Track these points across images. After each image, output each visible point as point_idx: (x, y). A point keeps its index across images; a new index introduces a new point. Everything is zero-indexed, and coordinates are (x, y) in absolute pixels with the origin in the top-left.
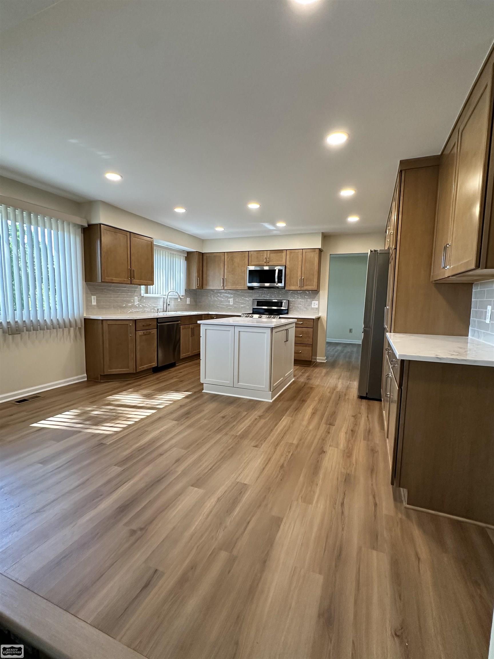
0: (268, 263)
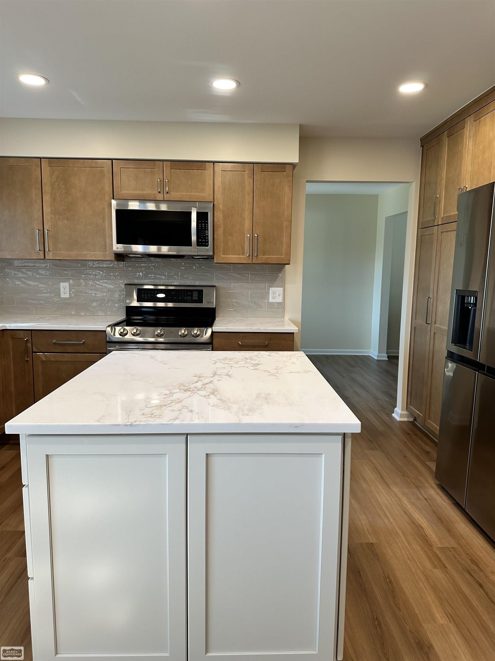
0: (168, 193)
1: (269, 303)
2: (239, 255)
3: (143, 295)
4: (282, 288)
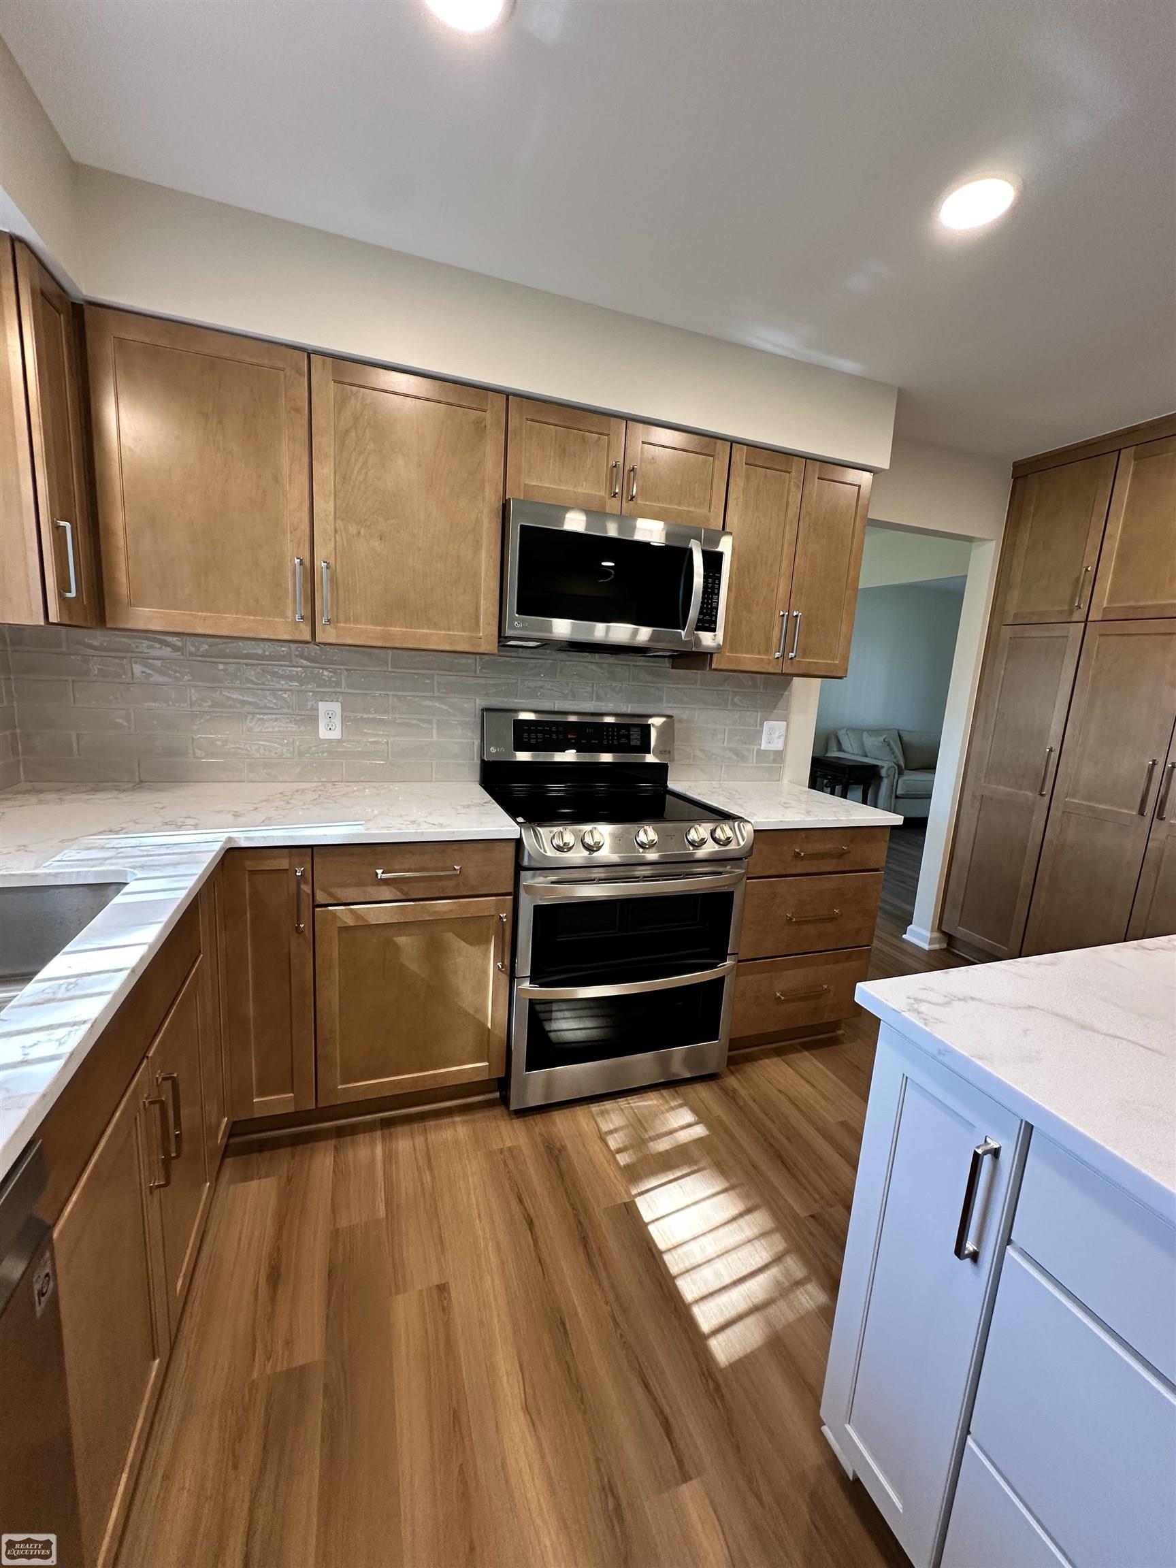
0: (632, 498)
1: (759, 750)
2: (759, 653)
3: (526, 735)
4: (785, 723)
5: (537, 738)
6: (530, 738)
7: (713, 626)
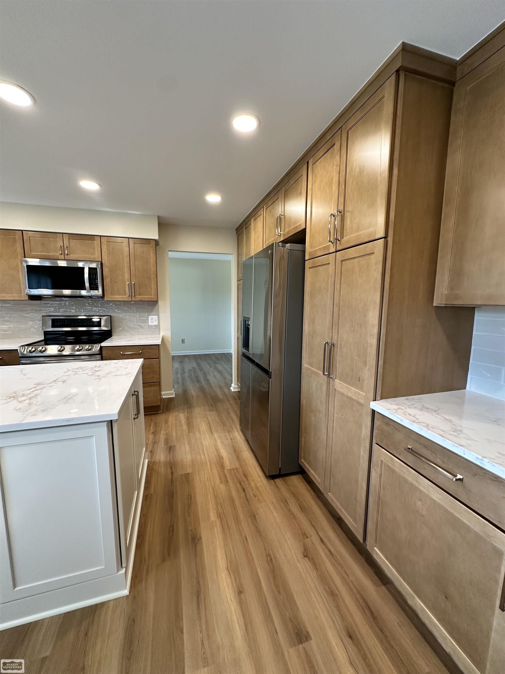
0: (67, 255)
1: (149, 326)
2: (122, 295)
4: (157, 316)
5: (60, 324)
6: (57, 324)
7: (97, 288)
